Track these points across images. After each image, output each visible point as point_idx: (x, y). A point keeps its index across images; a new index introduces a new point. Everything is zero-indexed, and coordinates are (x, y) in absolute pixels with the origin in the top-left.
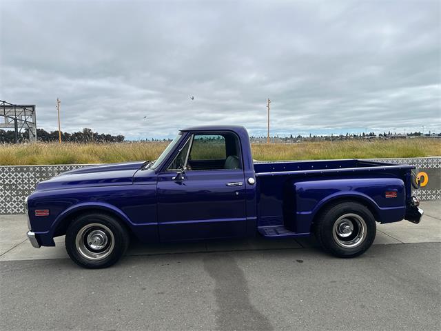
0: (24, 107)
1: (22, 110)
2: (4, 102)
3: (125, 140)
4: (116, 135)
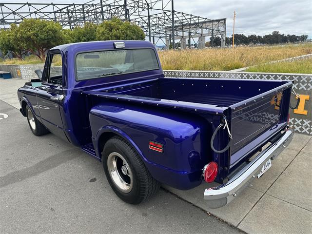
0: (218, 21)
1: (216, 23)
2: (206, 19)
3: (308, 39)
4: (301, 35)
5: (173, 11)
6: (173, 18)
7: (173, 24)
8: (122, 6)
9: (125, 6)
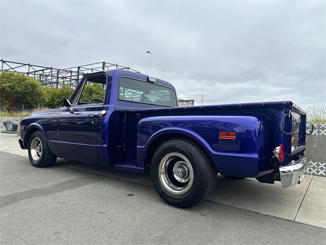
0: (187, 101)
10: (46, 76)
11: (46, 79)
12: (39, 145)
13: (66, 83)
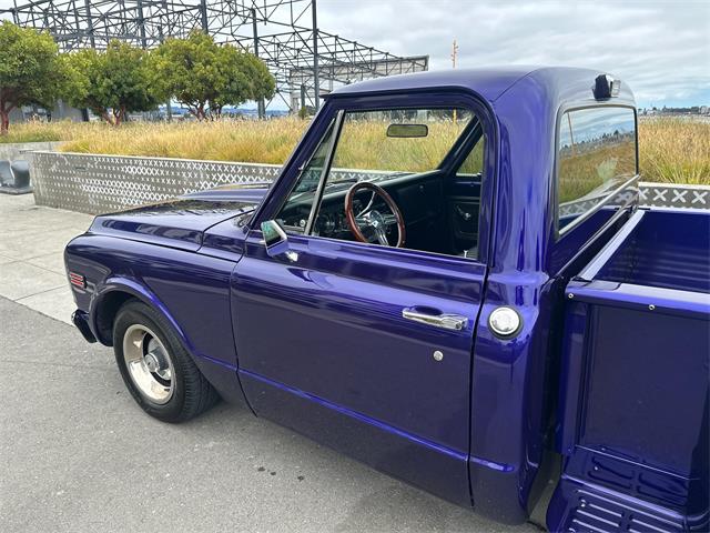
0: (411, 60)
1: (407, 65)
2: (387, 54)
5: (316, 31)
6: (316, 46)
7: (315, 61)
8: (195, 8)
9: (203, 8)
10: (61, 14)
11: (63, 25)
12: (151, 347)
13: (112, 29)
